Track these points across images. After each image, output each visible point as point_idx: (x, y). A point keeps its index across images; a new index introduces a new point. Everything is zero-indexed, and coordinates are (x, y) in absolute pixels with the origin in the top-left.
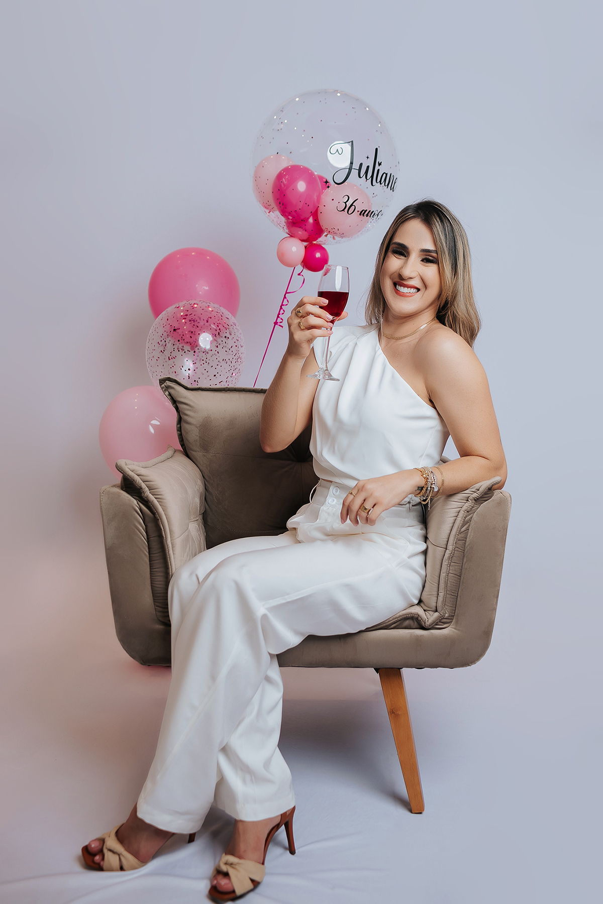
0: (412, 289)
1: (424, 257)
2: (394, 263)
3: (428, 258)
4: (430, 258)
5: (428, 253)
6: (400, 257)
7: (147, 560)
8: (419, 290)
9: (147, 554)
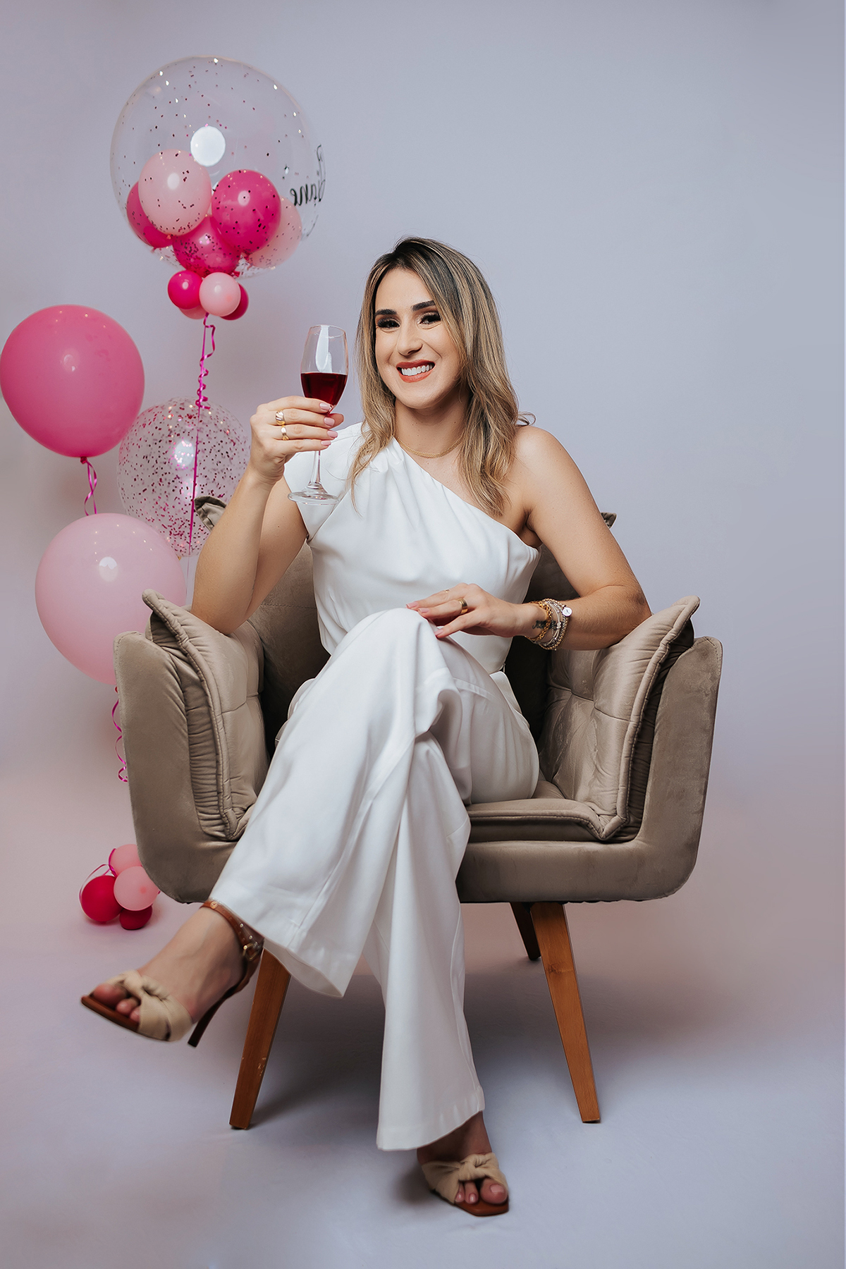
0: (424, 367)
1: (422, 316)
2: (388, 340)
3: (429, 315)
4: (430, 314)
5: (425, 309)
6: (391, 330)
7: (185, 743)
8: (432, 364)
9: (186, 734)
